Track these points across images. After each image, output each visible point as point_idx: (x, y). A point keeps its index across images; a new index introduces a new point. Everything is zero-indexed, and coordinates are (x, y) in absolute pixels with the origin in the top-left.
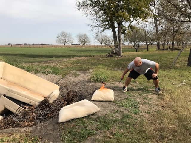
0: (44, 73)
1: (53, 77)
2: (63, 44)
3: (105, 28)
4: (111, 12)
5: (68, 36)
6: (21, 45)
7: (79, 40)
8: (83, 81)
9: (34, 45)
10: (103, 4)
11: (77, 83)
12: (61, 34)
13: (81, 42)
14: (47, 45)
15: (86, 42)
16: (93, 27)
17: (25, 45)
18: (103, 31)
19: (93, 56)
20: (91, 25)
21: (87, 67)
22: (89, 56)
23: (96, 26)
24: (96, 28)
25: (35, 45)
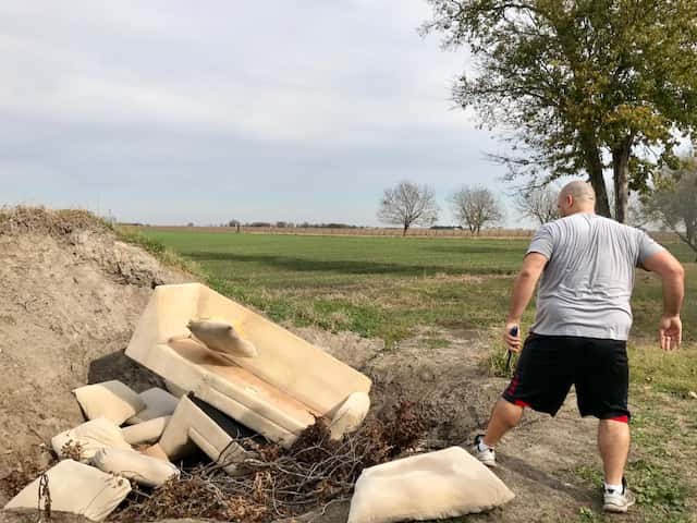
0: (324, 326)
1: (355, 344)
2: (403, 226)
3: (562, 170)
4: (586, 111)
5: (421, 195)
6: (267, 225)
7: (458, 213)
8: (459, 367)
9: (306, 226)
10: (556, 82)
11: (437, 372)
12: (396, 192)
13: (465, 220)
14: (350, 227)
15: (486, 219)
16: (513, 164)
17: (281, 225)
18: (552, 178)
19: (509, 273)
20: (507, 160)
21: (481, 315)
22: (493, 272)
23: (525, 162)
24: (524, 168)
25: (312, 226)
